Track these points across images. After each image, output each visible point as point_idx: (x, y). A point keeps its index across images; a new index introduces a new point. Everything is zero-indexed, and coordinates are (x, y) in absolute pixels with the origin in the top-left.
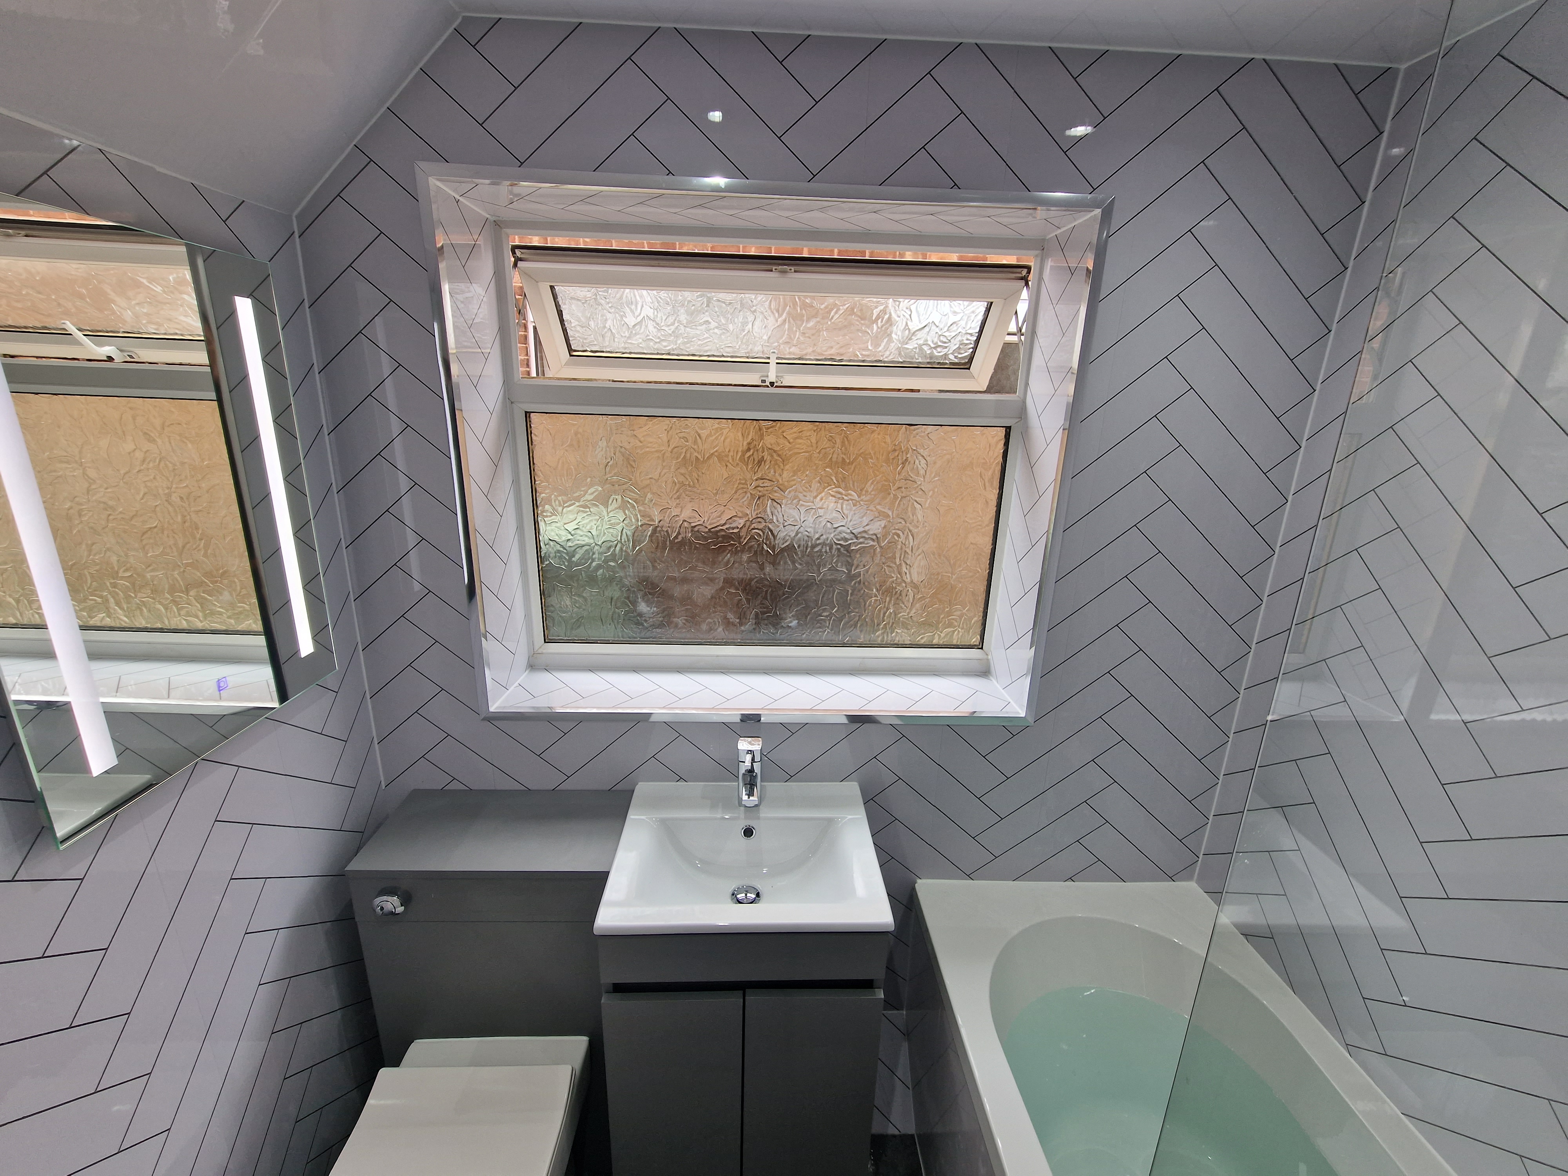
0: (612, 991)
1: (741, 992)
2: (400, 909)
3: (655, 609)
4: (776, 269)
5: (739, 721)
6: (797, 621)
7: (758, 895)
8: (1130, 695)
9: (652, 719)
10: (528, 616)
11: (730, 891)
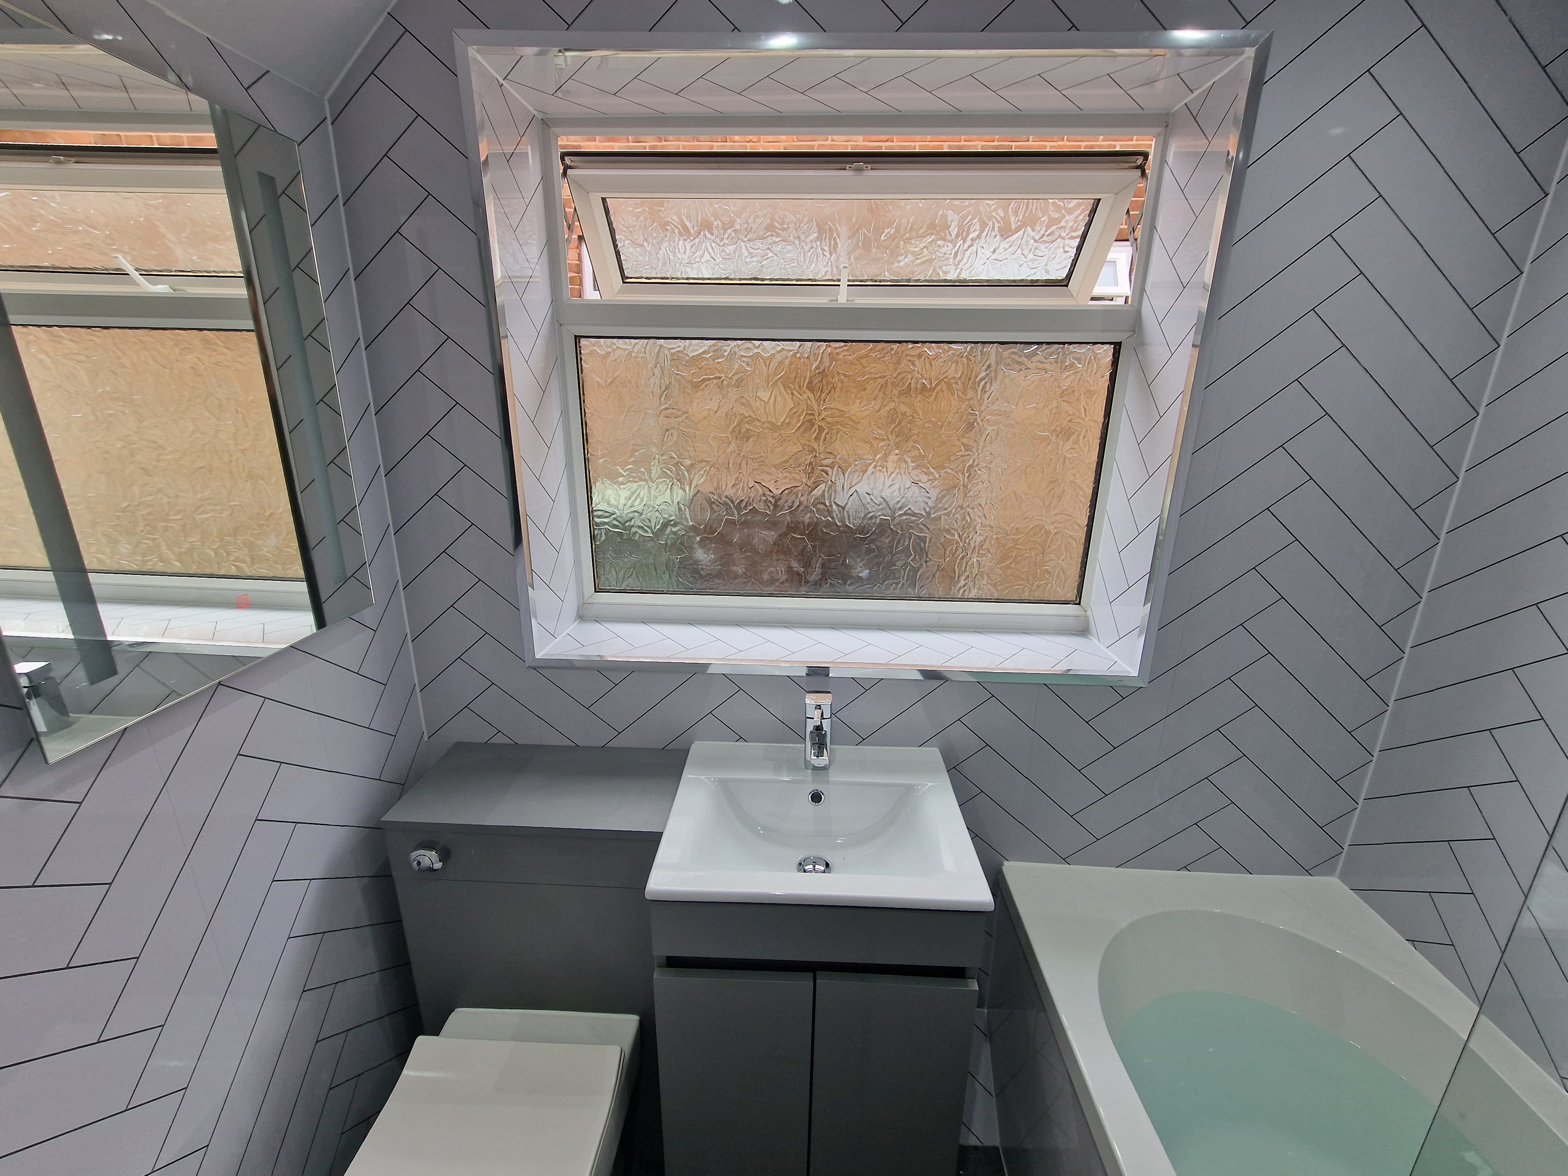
0: (665, 965)
1: (812, 974)
2: (438, 865)
3: (713, 556)
4: (850, 167)
5: (805, 675)
6: (868, 571)
7: (827, 865)
8: (1267, 652)
9: (710, 670)
10: (577, 562)
11: (798, 860)
